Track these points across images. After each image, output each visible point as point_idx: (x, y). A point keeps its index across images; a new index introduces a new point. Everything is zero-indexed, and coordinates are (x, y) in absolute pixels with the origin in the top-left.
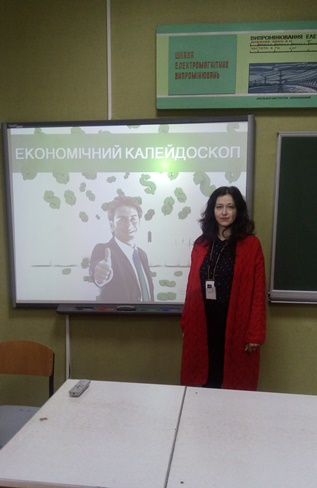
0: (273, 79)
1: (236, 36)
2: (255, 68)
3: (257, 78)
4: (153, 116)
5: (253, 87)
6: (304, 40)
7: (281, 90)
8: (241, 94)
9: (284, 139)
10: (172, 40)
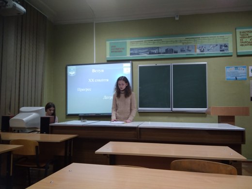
0: (136, 52)
1: (126, 41)
2: (131, 49)
3: (132, 52)
4: (106, 62)
5: (131, 54)
6: (143, 42)
7: (138, 54)
8: (128, 56)
9: (140, 67)
10: (110, 43)
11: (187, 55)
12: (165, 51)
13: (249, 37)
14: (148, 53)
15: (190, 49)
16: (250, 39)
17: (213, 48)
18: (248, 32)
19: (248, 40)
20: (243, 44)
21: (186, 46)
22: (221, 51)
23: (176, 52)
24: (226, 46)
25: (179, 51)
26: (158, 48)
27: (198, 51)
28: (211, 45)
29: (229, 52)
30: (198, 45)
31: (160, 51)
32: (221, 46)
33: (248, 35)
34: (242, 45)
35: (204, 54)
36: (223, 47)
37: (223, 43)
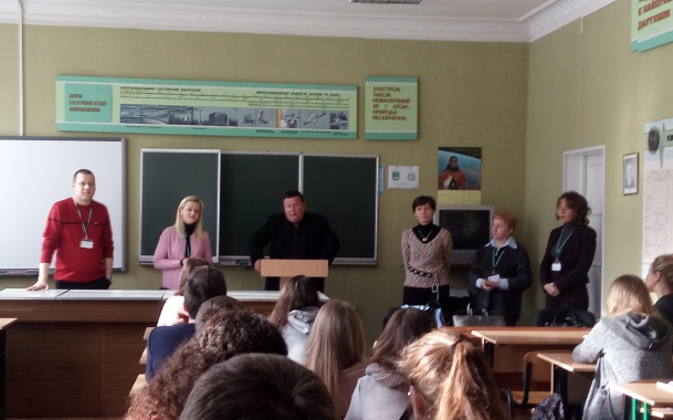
0: (136, 115)
1: (111, 86)
2: (123, 107)
3: (126, 113)
5: (124, 119)
6: (155, 91)
7: (141, 122)
8: (115, 123)
9: (145, 154)
10: (67, 86)
11: (259, 131)
12: (208, 119)
13: (390, 101)
14: (167, 120)
15: (265, 118)
16: (392, 105)
17: (315, 121)
18: (391, 89)
19: (390, 106)
20: (378, 114)
21: (256, 110)
22: (332, 127)
23: (233, 123)
24: (344, 118)
25: (241, 120)
26: (192, 109)
27: (283, 124)
28: (311, 112)
29: (349, 130)
30: (285, 110)
31: (197, 116)
32: (333, 116)
33: (389, 95)
34: (376, 118)
35: (296, 132)
36: (338, 120)
37: (337, 110)
